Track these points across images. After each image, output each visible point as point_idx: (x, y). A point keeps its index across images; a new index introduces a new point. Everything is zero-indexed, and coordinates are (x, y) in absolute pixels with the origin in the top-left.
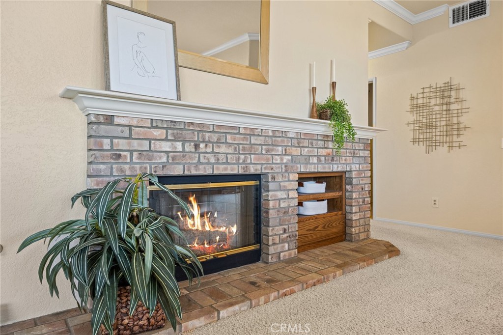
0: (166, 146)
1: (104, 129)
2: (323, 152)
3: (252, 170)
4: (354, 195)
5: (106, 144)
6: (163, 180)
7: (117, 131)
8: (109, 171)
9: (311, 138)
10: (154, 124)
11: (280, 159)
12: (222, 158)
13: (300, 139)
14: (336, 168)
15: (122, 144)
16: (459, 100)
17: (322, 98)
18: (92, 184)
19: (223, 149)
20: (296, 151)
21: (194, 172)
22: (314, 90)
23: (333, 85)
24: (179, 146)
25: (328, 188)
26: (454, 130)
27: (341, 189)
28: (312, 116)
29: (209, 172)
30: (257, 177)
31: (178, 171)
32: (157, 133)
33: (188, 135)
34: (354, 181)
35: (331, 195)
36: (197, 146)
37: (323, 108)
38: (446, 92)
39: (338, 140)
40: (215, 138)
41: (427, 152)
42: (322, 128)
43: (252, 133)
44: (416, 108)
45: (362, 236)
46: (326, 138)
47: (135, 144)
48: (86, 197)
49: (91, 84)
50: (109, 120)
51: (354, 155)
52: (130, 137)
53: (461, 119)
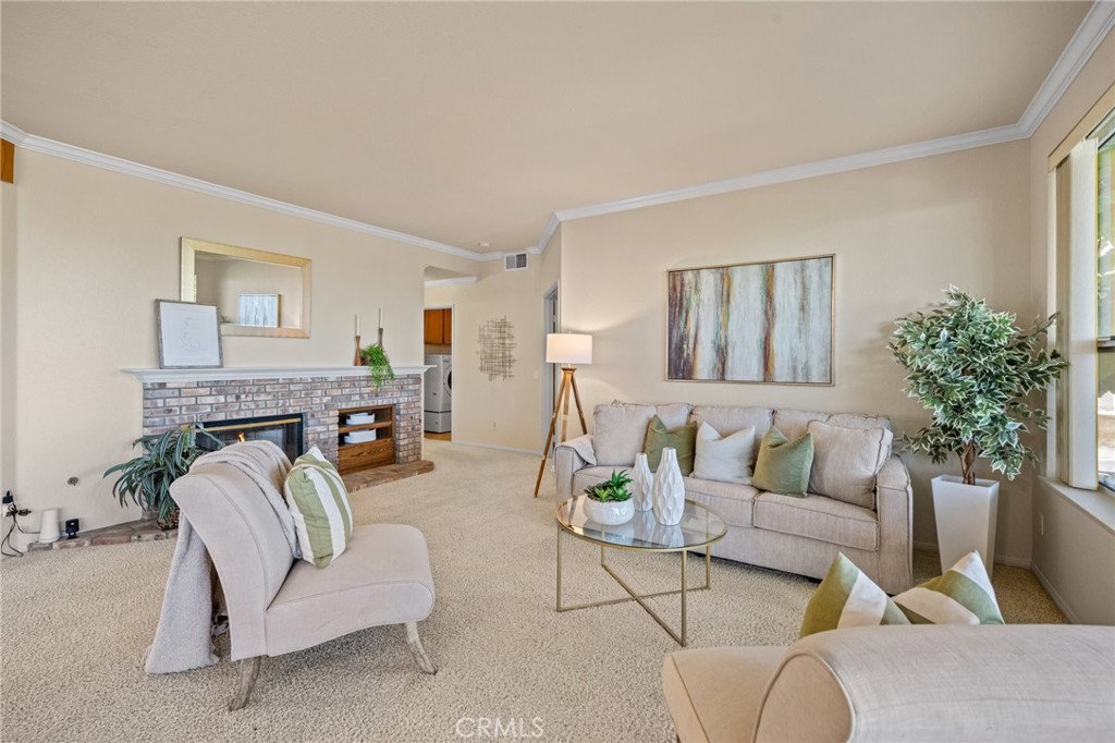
0: (210, 400)
1: (158, 393)
2: (368, 390)
3: (291, 411)
4: (402, 424)
5: (160, 403)
6: (207, 425)
7: (169, 393)
8: (164, 424)
9: (353, 381)
10: (199, 385)
11: (319, 399)
12: (262, 404)
13: (340, 383)
14: (380, 402)
15: (172, 402)
16: (511, 337)
17: (364, 345)
18: (148, 432)
19: (263, 397)
20: (336, 392)
21: (235, 417)
22: (358, 338)
23: (381, 331)
24: (222, 399)
25: (376, 419)
26: (507, 361)
27: (391, 419)
28: (356, 364)
29: (249, 415)
30: (300, 415)
31: (221, 417)
32: (201, 391)
33: (230, 390)
34: (402, 412)
35: (380, 425)
36: (238, 397)
37: (365, 353)
38: (502, 326)
39: (378, 379)
40: (255, 389)
41: (490, 380)
42: (364, 371)
43: (291, 381)
44: (483, 339)
45: (411, 459)
46: (368, 379)
47: (184, 401)
48: (145, 441)
49: (145, 363)
50: (162, 386)
51: (402, 389)
52: (180, 396)
53: (512, 353)
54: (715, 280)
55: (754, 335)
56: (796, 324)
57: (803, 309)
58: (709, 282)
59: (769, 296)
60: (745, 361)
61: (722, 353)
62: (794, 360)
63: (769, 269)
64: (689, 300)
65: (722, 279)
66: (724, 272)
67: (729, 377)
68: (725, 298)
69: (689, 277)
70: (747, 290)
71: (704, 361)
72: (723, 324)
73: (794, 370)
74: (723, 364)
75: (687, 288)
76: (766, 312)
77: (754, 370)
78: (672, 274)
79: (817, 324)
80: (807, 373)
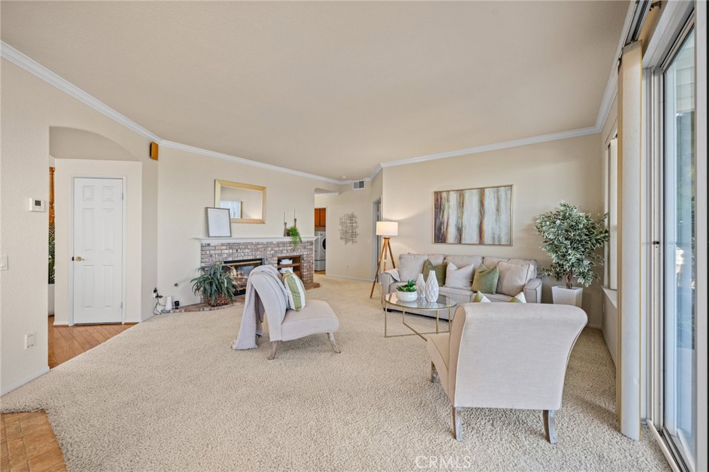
0: (226, 251)
1: (207, 248)
2: (290, 248)
3: (258, 257)
4: (305, 265)
5: (208, 252)
6: (225, 262)
7: (211, 248)
8: (209, 261)
9: (284, 244)
10: (222, 245)
11: (269, 252)
12: (246, 254)
13: (278, 245)
14: (295, 254)
15: (212, 252)
16: (356, 222)
17: (289, 227)
18: (203, 265)
19: (247, 251)
20: (277, 249)
21: (236, 259)
22: (286, 224)
23: (295, 220)
24: (231, 251)
25: (293, 262)
26: (354, 235)
27: (299, 262)
28: (285, 236)
29: (241, 259)
30: (261, 259)
31: (231, 259)
32: (224, 247)
33: (234, 247)
34: (305, 259)
35: (295, 265)
36: (237, 251)
37: (289, 230)
38: (352, 217)
39: (295, 243)
40: (243, 247)
41: (346, 244)
42: (288, 239)
43: (258, 244)
44: (342, 223)
45: (309, 281)
46: (290, 243)
47: (217, 252)
48: (203, 269)
49: (201, 235)
50: (209, 245)
51: (305, 248)
52: (215, 250)
53: (357, 230)
54: (457, 197)
55: (475, 222)
56: (494, 217)
57: (498, 210)
58: (453, 198)
59: (482, 204)
60: (471, 234)
61: (460, 231)
62: (494, 234)
63: (482, 191)
64: (444, 206)
65: (460, 196)
66: (461, 193)
67: (463, 242)
68: (461, 205)
69: (444, 195)
70: (472, 201)
71: (451, 234)
72: (460, 217)
73: (494, 238)
74: (461, 236)
75: (443, 200)
76: (480, 212)
77: (475, 239)
78: (436, 192)
79: (504, 217)
80: (500, 240)
